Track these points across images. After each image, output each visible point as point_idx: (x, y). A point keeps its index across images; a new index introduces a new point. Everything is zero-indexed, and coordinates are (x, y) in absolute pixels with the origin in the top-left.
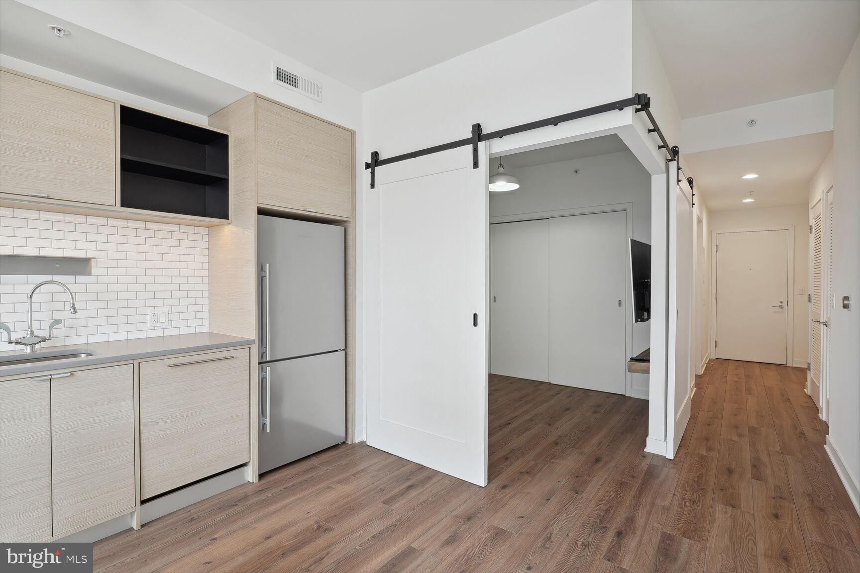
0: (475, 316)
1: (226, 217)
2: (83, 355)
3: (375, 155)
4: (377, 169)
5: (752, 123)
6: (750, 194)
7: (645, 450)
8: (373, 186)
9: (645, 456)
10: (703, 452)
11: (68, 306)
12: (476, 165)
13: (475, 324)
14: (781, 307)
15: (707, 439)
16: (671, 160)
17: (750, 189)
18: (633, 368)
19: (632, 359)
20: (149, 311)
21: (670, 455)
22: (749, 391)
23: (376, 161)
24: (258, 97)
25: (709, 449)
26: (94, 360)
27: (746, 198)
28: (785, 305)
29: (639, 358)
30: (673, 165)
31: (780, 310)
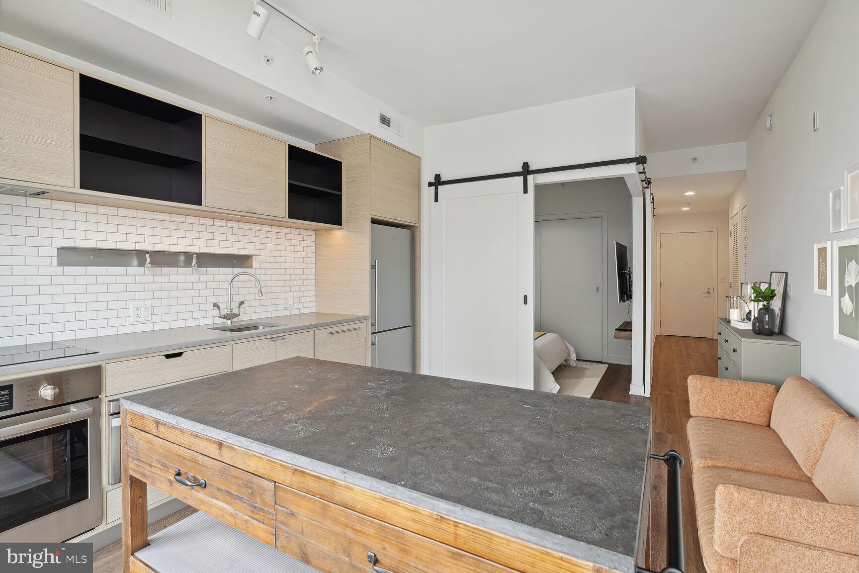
0: (526, 297)
1: (339, 223)
2: (261, 327)
3: (438, 177)
4: (440, 187)
5: (695, 160)
6: (688, 204)
7: (629, 393)
8: (436, 200)
9: (630, 396)
10: (668, 393)
11: (256, 290)
12: (526, 191)
13: (526, 302)
14: (709, 293)
15: (668, 386)
16: (646, 188)
17: (688, 202)
18: (618, 336)
19: (616, 330)
20: (283, 295)
21: (648, 395)
22: (689, 356)
23: (438, 182)
24: (372, 136)
25: (671, 391)
26: (278, 330)
27: (684, 207)
28: (711, 291)
29: (621, 328)
30: (648, 192)
31: (708, 295)
